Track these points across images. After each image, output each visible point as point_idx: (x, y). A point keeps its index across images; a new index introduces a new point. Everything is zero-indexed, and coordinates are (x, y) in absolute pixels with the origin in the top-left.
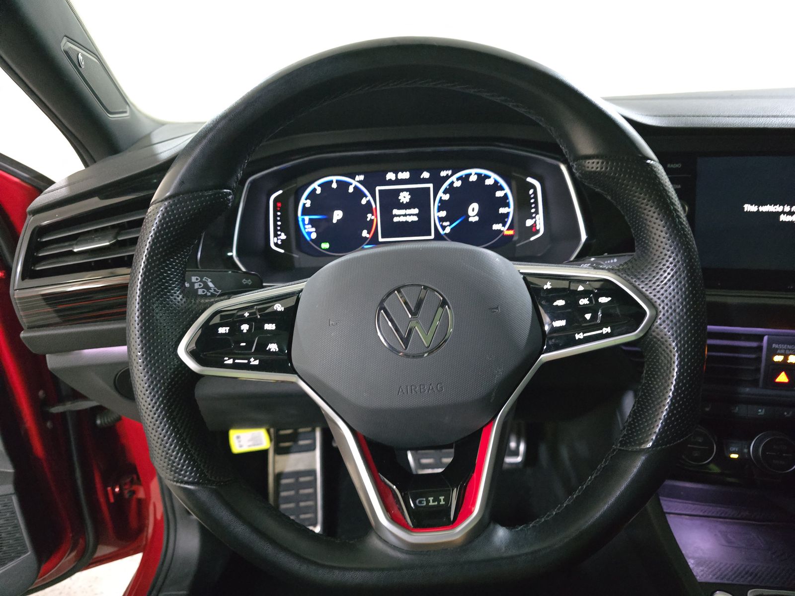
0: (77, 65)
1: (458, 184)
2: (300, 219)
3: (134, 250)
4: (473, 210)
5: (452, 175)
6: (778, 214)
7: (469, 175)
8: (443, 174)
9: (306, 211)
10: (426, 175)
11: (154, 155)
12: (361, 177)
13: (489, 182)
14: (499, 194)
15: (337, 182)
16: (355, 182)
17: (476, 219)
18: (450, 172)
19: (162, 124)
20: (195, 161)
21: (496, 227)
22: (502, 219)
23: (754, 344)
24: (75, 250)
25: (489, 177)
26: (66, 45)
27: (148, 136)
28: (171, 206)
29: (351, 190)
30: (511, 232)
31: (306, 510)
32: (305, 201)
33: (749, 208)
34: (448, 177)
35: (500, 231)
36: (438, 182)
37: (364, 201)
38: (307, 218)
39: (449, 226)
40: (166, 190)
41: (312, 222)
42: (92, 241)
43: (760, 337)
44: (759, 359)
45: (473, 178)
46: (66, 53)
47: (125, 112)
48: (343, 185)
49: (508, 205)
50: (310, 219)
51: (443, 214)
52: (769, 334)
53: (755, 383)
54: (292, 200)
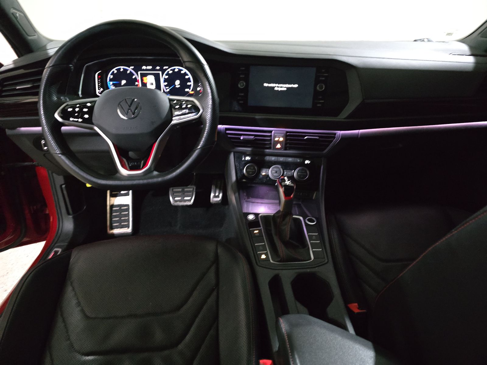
0: (16, 18)
1: (171, 72)
2: (108, 83)
3: (40, 83)
4: (177, 82)
5: (168, 69)
6: (274, 87)
7: (175, 69)
8: (165, 68)
9: (111, 80)
10: (158, 68)
11: (47, 54)
12: (133, 67)
13: (182, 72)
14: (187, 77)
15: (123, 69)
16: (130, 69)
17: (179, 86)
18: (167, 67)
19: (51, 41)
20: (60, 55)
21: (187, 90)
22: (189, 87)
23: (269, 134)
24: (18, 88)
25: (182, 70)
26: (13, 11)
27: (45, 46)
28: (52, 69)
29: (128, 72)
30: (193, 92)
31: (125, 221)
32: (110, 76)
33: (266, 85)
34: (166, 69)
35: (188, 92)
36: (163, 71)
37: (134, 77)
38: (111, 83)
39: (169, 88)
40: (50, 64)
41: (113, 84)
42: (24, 85)
43: (271, 132)
44: (271, 139)
45: (176, 70)
46: (13, 14)
47: (35, 36)
48: (125, 70)
49: (190, 82)
50: (113, 83)
51: (166, 83)
52: (274, 130)
53: (270, 148)
54: (104, 75)
